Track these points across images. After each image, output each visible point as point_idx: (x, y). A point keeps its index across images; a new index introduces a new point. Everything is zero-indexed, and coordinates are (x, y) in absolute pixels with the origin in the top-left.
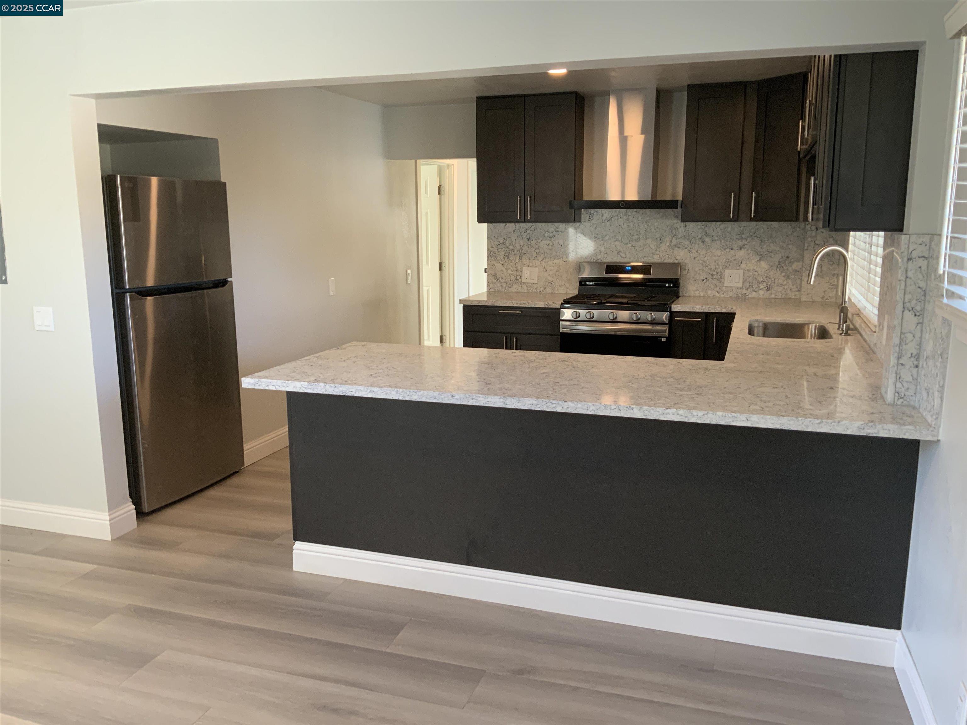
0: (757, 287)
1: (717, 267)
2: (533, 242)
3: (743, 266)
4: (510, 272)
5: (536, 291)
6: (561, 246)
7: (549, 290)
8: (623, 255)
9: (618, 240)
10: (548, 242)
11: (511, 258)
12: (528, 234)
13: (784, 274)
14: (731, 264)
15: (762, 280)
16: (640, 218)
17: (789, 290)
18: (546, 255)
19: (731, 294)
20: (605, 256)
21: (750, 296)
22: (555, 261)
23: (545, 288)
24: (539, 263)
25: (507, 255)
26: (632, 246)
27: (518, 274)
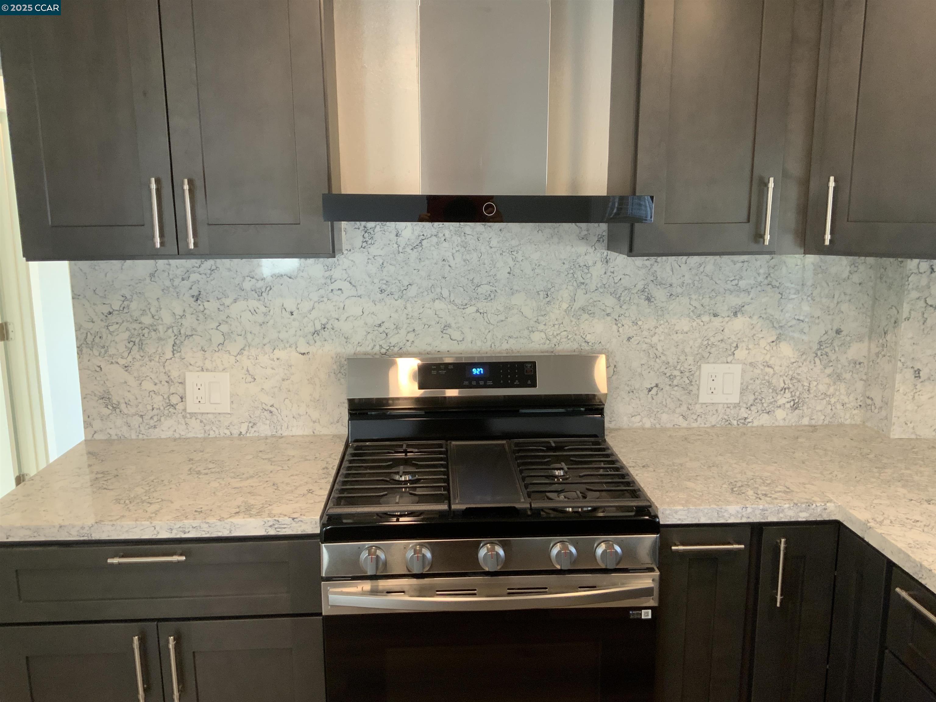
0: (771, 403)
1: (682, 358)
2: (211, 306)
3: (741, 354)
4: (148, 385)
5: (229, 433)
6: (292, 314)
7: (264, 429)
8: (457, 335)
9: (441, 297)
10: (253, 303)
11: (151, 349)
12: (194, 282)
13: (829, 371)
14: (713, 350)
15: (782, 385)
16: (494, 243)
17: (839, 406)
18: (250, 337)
19: (713, 420)
20: (411, 337)
21: (756, 423)
22: (278, 353)
23: (254, 424)
24: (232, 359)
25: (137, 341)
26: (477, 311)
27: (172, 390)
